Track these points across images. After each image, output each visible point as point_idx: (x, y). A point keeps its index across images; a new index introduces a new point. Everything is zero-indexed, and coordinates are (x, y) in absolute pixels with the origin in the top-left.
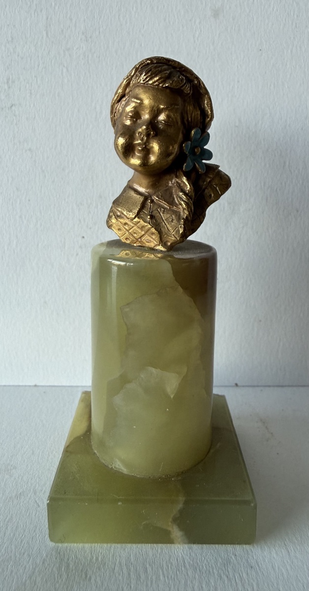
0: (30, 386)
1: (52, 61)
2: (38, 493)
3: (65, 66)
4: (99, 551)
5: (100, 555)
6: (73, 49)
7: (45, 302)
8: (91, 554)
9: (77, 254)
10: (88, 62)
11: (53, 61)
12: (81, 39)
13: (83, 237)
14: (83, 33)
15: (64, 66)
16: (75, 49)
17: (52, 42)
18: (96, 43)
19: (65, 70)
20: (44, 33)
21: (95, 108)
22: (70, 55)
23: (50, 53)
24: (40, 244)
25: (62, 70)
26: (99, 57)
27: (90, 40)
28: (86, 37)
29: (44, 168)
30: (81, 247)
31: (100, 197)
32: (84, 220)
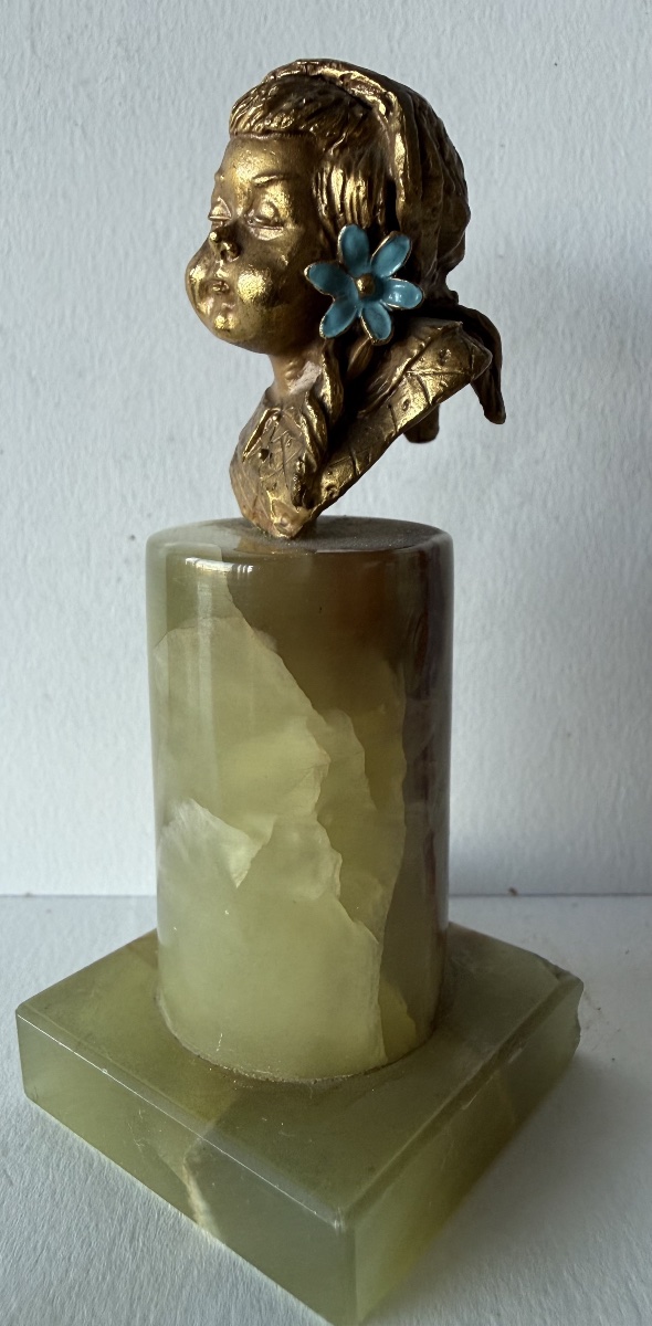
0: (15, 897)
1: (46, 111)
2: (11, 1154)
3: (80, 124)
4: (152, 1299)
5: (152, 1307)
6: (97, 81)
7: (46, 696)
8: (131, 1305)
9: (119, 580)
10: (134, 112)
11: (49, 113)
12: (115, 57)
13: (133, 537)
14: (119, 42)
15: (77, 125)
16: (101, 80)
17: (47, 66)
18: (150, 63)
19: (78, 132)
20: (27, 44)
21: (154, 223)
22: (88, 96)
23: (42, 93)
24: (30, 558)
25: (72, 133)
26: (159, 98)
27: (136, 56)
28: (126, 50)
29: (34, 373)
30: (127, 561)
31: (171, 439)
32: (134, 496)
